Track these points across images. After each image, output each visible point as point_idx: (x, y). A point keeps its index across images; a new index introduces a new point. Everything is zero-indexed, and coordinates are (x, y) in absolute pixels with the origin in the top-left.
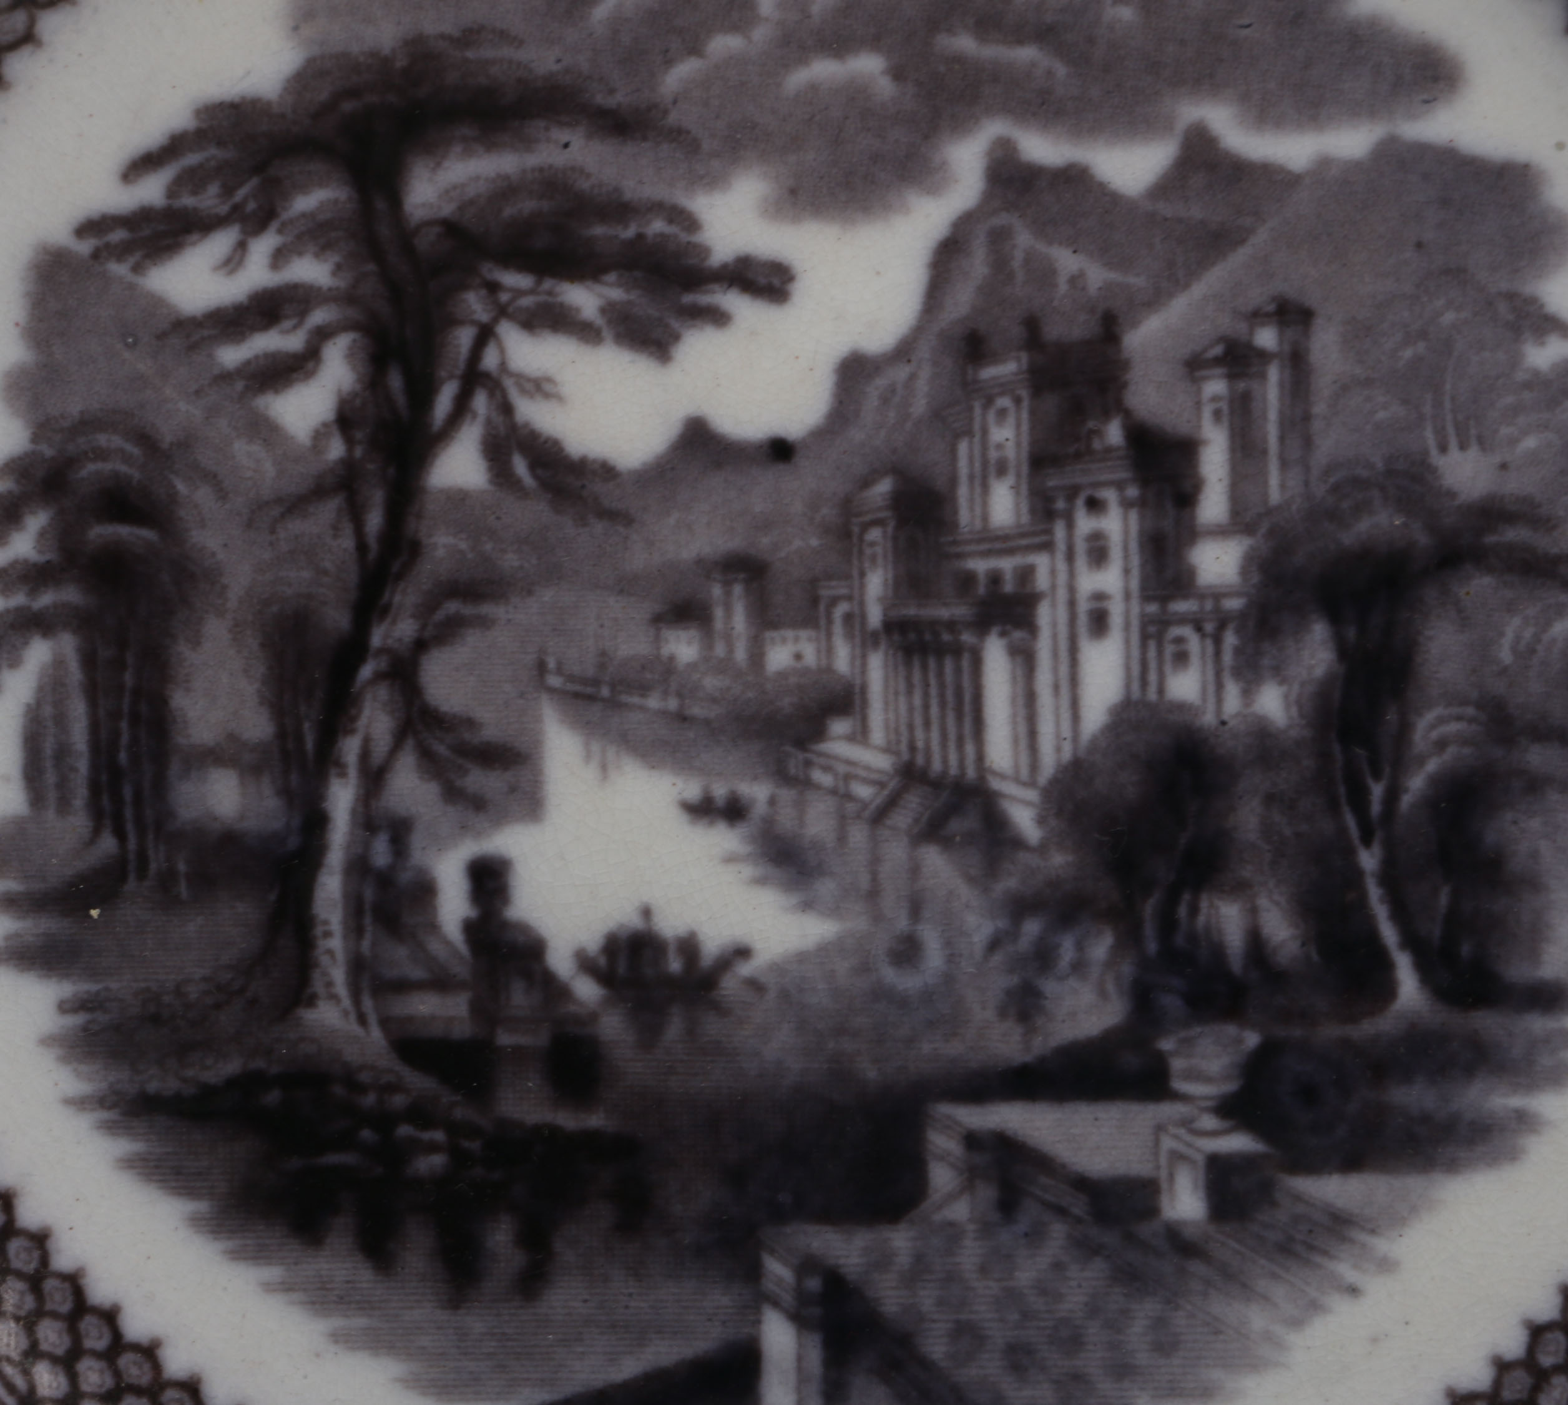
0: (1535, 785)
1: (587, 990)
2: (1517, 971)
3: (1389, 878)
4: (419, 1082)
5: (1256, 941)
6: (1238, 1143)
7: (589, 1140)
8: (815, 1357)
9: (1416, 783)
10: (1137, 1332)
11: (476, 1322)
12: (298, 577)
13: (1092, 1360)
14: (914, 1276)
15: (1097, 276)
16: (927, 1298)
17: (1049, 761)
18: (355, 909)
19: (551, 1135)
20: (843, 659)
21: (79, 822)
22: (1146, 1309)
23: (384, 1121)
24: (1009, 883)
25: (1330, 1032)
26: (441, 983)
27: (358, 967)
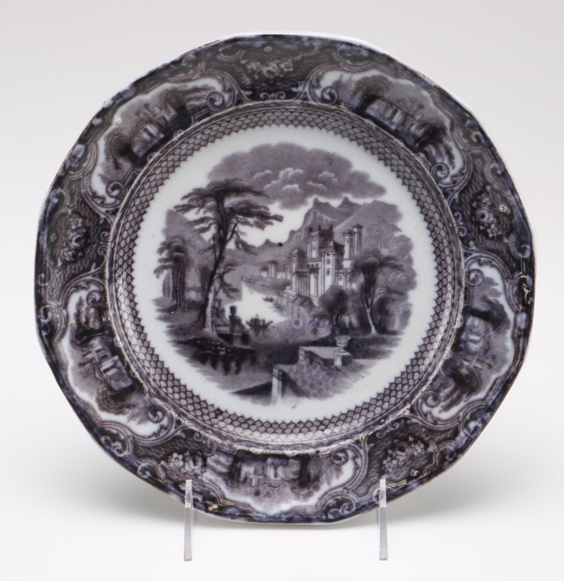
0: (394, 300)
1: (248, 327)
2: (390, 329)
3: (371, 314)
4: (221, 340)
5: (351, 323)
6: (347, 354)
7: (247, 351)
8: (281, 385)
9: (376, 299)
10: (330, 383)
11: (229, 377)
12: (205, 262)
13: (323, 387)
14: (297, 372)
15: (330, 220)
16: (298, 376)
17: (320, 293)
18: (213, 313)
19: (241, 350)
20: (289, 277)
21: (171, 298)
22: (332, 379)
23: (216, 346)
24: (313, 313)
25: (361, 337)
26: (225, 325)
27: (213, 322)
